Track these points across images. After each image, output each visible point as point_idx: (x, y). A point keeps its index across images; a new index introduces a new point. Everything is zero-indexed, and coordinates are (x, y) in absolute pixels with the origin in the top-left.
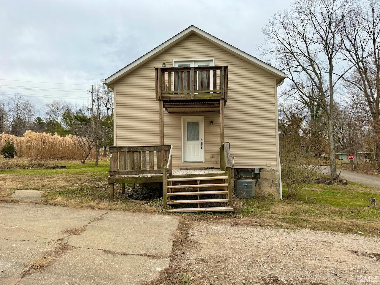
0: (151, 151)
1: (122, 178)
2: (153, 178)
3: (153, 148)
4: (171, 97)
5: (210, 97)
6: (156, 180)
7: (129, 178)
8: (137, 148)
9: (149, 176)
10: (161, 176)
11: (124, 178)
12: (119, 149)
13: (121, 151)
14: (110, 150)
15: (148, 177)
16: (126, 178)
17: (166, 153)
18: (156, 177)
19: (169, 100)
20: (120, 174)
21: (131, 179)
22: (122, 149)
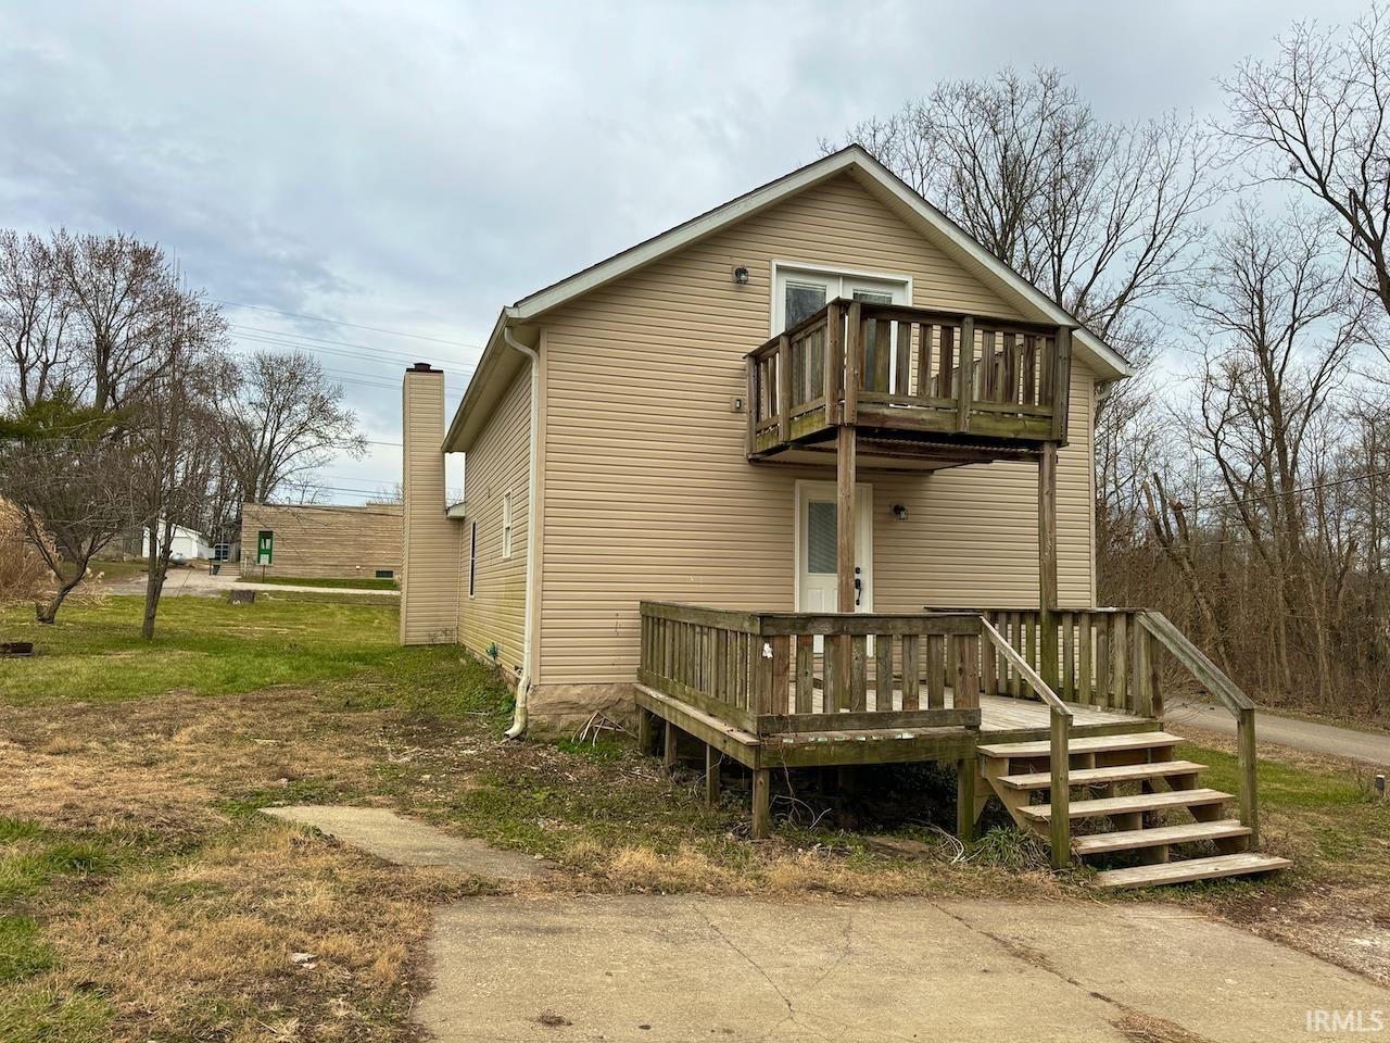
0: (910, 636)
1: (809, 744)
2: (919, 745)
3: (920, 623)
4: (885, 416)
5: (1018, 432)
6: (929, 750)
7: (835, 743)
8: (865, 621)
9: (906, 736)
10: (948, 737)
11: (818, 744)
12: (798, 626)
13: (806, 633)
14: (766, 628)
15: (902, 739)
16: (825, 744)
17: (961, 644)
18: (931, 739)
19: (881, 429)
20: (802, 727)
21: (840, 750)
22: (810, 625)
